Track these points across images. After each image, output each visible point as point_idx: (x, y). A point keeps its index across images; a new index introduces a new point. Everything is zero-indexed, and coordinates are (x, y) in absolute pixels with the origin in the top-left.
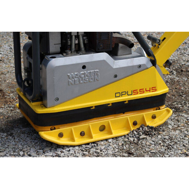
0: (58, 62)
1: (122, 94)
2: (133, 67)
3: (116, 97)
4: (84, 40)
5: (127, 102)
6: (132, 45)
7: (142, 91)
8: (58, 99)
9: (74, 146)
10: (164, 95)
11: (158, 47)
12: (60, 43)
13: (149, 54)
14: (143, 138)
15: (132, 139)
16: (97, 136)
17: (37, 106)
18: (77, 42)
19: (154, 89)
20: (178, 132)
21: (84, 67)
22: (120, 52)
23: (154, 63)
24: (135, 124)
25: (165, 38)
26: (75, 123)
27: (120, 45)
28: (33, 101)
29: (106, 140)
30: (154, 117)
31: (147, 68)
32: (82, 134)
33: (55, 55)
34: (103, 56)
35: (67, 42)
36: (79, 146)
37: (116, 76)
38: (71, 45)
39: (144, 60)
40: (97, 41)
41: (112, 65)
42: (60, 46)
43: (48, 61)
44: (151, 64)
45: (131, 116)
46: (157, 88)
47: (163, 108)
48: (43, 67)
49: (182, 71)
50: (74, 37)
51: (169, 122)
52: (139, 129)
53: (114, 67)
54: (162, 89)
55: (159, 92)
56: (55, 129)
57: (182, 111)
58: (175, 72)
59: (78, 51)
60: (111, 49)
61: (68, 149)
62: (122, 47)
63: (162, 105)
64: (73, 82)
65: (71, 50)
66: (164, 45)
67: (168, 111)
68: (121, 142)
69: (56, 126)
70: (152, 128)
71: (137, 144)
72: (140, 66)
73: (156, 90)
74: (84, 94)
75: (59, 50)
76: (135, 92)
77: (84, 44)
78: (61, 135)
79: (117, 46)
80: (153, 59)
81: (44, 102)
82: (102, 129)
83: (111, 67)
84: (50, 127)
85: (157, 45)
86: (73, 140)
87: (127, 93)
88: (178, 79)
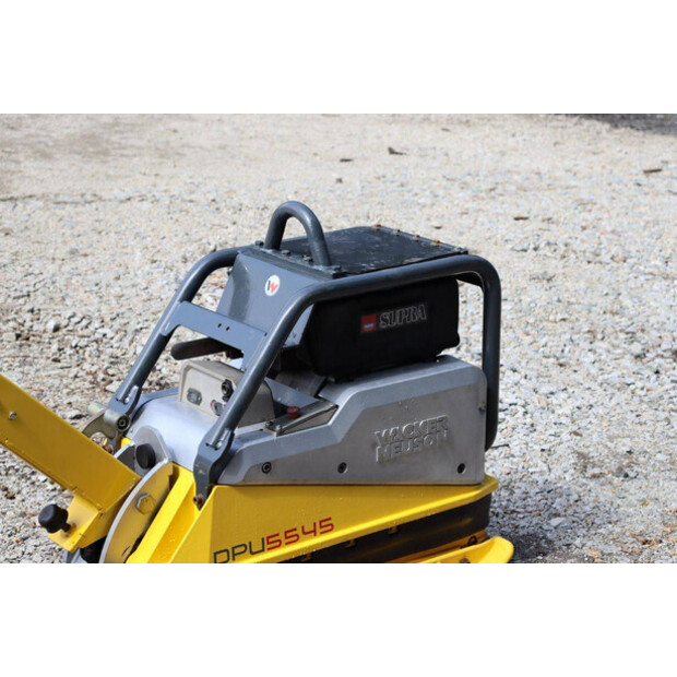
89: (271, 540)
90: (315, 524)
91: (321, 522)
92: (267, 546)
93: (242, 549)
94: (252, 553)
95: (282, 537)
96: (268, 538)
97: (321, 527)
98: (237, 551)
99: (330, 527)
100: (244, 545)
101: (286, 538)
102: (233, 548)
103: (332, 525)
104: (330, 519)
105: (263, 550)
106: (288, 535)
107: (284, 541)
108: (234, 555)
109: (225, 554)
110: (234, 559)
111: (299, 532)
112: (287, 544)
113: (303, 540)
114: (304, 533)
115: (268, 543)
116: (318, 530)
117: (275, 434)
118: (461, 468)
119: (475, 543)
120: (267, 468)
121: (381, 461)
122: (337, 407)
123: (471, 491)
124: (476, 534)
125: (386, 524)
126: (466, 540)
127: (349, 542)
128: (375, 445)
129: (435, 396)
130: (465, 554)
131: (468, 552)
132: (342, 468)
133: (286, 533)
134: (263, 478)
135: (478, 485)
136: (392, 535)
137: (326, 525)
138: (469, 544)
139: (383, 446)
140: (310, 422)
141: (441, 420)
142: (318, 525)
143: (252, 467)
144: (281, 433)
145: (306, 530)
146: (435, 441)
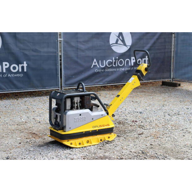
0: (70, 113)
1: (95, 127)
2: (99, 115)
3: (93, 128)
4: (79, 105)
5: (97, 131)
6: (98, 106)
7: (103, 126)
8: (70, 128)
9: (77, 148)
10: (113, 128)
11: (109, 108)
12: (70, 105)
13: (105, 110)
14: (105, 145)
15: (101, 145)
16: (86, 145)
17: (61, 132)
18: (77, 105)
19: (108, 125)
20: (119, 143)
21: (80, 115)
22: (94, 109)
23: (108, 114)
24: (101, 140)
25: (111, 105)
26: (77, 139)
27: (94, 106)
28: (60, 130)
29: (90, 146)
30: (109, 138)
31: (105, 116)
32: (80, 144)
33: (69, 110)
34: (88, 111)
35: (73, 105)
36: (79, 148)
37: (93, 119)
38: (75, 106)
39: (104, 112)
40: (85, 105)
41: (91, 114)
42: (70, 107)
43: (67, 112)
44: (106, 114)
45: (99, 137)
46: (110, 125)
47: (113, 134)
48: (65, 115)
49: (120, 123)
50: (75, 103)
51: (115, 140)
52: (103, 142)
53: (92, 115)
54: (112, 125)
55: (111, 126)
56: (69, 141)
57: (121, 137)
58: (117, 124)
59: (77, 109)
60: (90, 108)
61: (75, 149)
62: (94, 107)
63: (112, 132)
64: (76, 121)
65: (74, 108)
66: (111, 107)
67: (115, 135)
68: (96, 146)
69: (69, 140)
70: (108, 141)
71: (103, 147)
72: (102, 115)
73: (109, 126)
74: (80, 126)
75: (70, 108)
76: (100, 126)
77: (80, 106)
78: (71, 144)
79: (92, 107)
80: (107, 112)
81: (64, 130)
82: (88, 142)
83: (91, 115)
84: (67, 140)
85: (108, 107)
86: (76, 145)
87: (97, 126)
88: (118, 126)
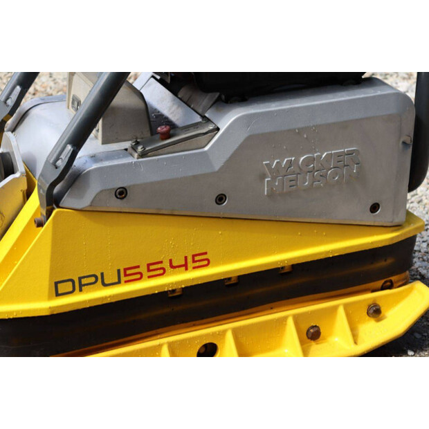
89: (128, 272)
90: (186, 258)
91: (194, 256)
92: (123, 279)
93: (93, 279)
94: (105, 285)
95: (143, 269)
96: (125, 270)
97: (194, 261)
98: (84, 281)
99: (206, 262)
100: (95, 276)
101: (149, 270)
102: (80, 279)
103: (208, 260)
104: (206, 253)
105: (119, 282)
106: (152, 267)
107: (146, 274)
108: (81, 286)
109: (70, 283)
110: (81, 290)
111: (166, 265)
112: (149, 277)
113: (170, 275)
114: (172, 267)
115: (126, 275)
116: (190, 264)
117: (136, 155)
118: (374, 208)
119: (390, 287)
120: (122, 193)
121: (271, 195)
122: (218, 129)
123: (388, 233)
124: (393, 278)
125: (276, 262)
126: (380, 283)
127: (229, 279)
128: (263, 176)
129: (344, 125)
130: (375, 299)
131: (380, 297)
132: (220, 199)
133: (149, 265)
134: (117, 204)
135: (398, 226)
136: (286, 273)
137: (201, 259)
138: (383, 288)
139: (274, 178)
140: (182, 145)
141: (350, 153)
142: (190, 260)
143: (101, 191)
144: (143, 155)
145: (175, 264)
146: (342, 177)
